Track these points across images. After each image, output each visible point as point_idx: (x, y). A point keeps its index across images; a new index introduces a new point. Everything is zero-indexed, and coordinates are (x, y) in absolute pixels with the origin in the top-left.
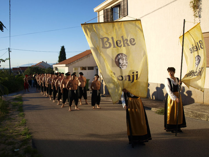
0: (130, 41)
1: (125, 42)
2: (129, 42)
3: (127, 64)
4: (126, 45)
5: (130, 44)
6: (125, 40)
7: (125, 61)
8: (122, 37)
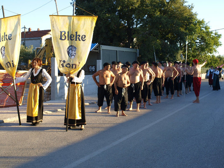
0: (82, 37)
1: (78, 37)
2: (80, 38)
3: (75, 55)
4: (78, 39)
5: (81, 40)
6: (78, 35)
7: (74, 52)
8: (76, 33)
